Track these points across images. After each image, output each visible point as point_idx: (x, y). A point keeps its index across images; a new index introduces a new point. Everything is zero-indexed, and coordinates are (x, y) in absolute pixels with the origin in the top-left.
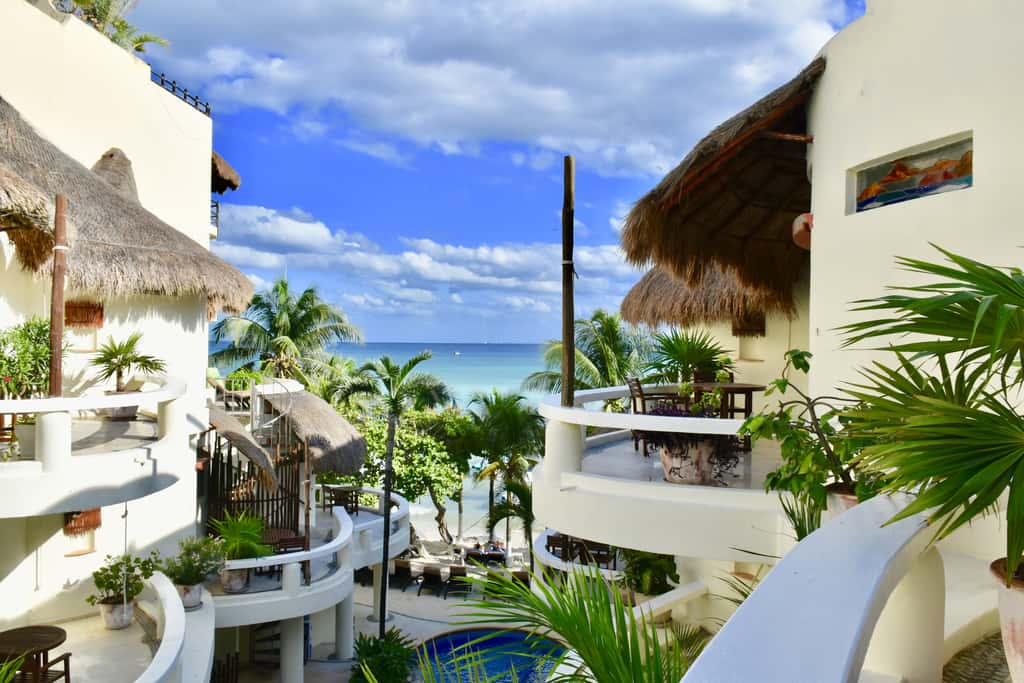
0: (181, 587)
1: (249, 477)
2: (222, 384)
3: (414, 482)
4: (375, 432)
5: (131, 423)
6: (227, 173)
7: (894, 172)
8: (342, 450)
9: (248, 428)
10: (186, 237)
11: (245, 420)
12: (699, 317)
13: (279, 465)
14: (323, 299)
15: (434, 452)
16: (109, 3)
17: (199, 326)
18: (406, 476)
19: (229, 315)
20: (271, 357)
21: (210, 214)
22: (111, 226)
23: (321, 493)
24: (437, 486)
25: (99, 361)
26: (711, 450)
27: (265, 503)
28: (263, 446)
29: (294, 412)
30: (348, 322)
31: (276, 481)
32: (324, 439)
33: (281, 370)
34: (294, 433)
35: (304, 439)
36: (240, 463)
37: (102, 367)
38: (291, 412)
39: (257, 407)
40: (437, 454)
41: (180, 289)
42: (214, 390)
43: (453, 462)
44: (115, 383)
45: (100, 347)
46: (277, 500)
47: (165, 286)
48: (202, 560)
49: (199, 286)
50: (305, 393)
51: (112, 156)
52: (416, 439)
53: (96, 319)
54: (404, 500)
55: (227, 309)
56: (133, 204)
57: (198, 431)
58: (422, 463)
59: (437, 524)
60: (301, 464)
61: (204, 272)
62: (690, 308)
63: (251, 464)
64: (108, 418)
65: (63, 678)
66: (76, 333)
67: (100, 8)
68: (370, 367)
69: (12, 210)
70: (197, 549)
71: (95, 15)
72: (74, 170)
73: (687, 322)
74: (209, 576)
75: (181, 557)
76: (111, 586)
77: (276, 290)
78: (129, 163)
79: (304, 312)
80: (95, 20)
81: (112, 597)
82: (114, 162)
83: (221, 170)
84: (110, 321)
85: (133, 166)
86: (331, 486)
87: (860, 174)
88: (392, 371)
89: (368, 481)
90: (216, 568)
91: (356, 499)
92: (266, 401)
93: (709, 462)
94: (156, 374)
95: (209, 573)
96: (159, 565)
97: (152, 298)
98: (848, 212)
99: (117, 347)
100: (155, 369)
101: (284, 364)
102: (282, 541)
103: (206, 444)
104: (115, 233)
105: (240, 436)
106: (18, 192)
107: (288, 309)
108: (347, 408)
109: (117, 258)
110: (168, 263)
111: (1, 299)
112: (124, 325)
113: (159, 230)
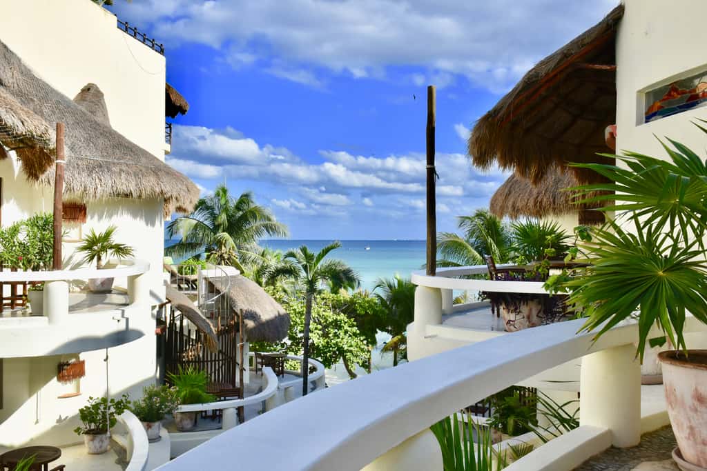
0: (146, 423)
1: (197, 342)
2: (175, 269)
3: (330, 351)
4: (297, 310)
5: (108, 295)
6: (177, 100)
7: (670, 92)
8: (270, 323)
9: (196, 303)
10: (147, 153)
11: (193, 298)
12: (548, 210)
13: (220, 333)
14: (256, 203)
15: (346, 327)
17: (157, 223)
18: (323, 346)
19: (181, 214)
20: (214, 250)
21: (164, 134)
22: (92, 145)
23: (254, 359)
24: (348, 355)
25: (85, 248)
26: (539, 307)
27: (209, 363)
28: (208, 318)
29: (232, 291)
30: (276, 221)
31: (218, 345)
32: (256, 314)
33: (221, 260)
34: (231, 308)
35: (239, 312)
36: (189, 331)
37: (86, 253)
38: (229, 291)
39: (202, 288)
40: (349, 329)
41: (143, 193)
42: (169, 275)
43: (363, 335)
44: (96, 265)
45: (84, 237)
46: (219, 361)
47: (132, 190)
48: (162, 403)
49: (158, 190)
50: (241, 277)
51: (89, 89)
52: (331, 316)
53: (81, 217)
54: (322, 366)
55: (179, 209)
56: (106, 127)
57: (158, 304)
58: (336, 335)
60: (237, 334)
61: (161, 180)
62: (541, 202)
63: (198, 332)
64: (91, 291)
68: (292, 255)
69: (26, 135)
70: (157, 394)
72: (62, 103)
73: (539, 214)
74: (166, 416)
75: (144, 401)
76: (92, 420)
77: (218, 195)
78: (102, 95)
79: (241, 213)
81: (93, 430)
82: (90, 93)
83: (173, 98)
84: (92, 218)
85: (105, 97)
86: (262, 353)
87: (648, 94)
88: (309, 258)
89: (292, 351)
90: (171, 410)
91: (283, 365)
92: (210, 283)
93: (537, 316)
94: (127, 258)
95: (166, 413)
96: (128, 405)
97: (123, 199)
98: (638, 123)
99: (98, 237)
100: (126, 254)
101: (224, 255)
102: (222, 391)
103: (163, 316)
104: (94, 150)
105: (190, 308)
106: (29, 121)
107: (226, 210)
108: (275, 291)
109: (97, 170)
110: (135, 173)
111: (12, 201)
112: (101, 221)
113: (127, 147)
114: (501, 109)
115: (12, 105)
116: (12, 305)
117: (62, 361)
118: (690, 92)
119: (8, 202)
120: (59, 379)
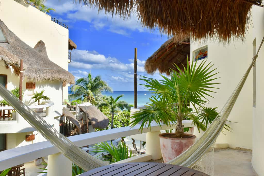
1: (75, 129)
2: (70, 104)
5: (41, 113)
6: (73, 44)
7: (200, 53)
8: (101, 122)
9: (75, 116)
10: (57, 65)
11: (74, 113)
14: (102, 80)
16: (39, 1)
17: (60, 88)
20: (86, 96)
21: (68, 56)
22: (37, 63)
25: (34, 97)
28: (78, 120)
30: (108, 86)
32: (96, 119)
33: (89, 100)
34: (87, 117)
35: (90, 119)
36: (72, 125)
37: (34, 99)
38: (87, 111)
39: (78, 110)
41: (54, 79)
42: (67, 105)
44: (38, 103)
45: (34, 94)
47: (50, 78)
49: (59, 78)
50: (92, 106)
51: (40, 43)
53: (34, 87)
57: (59, 116)
59: (133, 145)
61: (60, 74)
65: (23, 174)
66: (29, 91)
67: (37, 2)
69: (11, 63)
71: (36, 4)
77: (88, 77)
78: (45, 44)
79: (96, 83)
80: (36, 5)
83: (71, 44)
84: (37, 88)
85: (45, 45)
87: (196, 53)
88: (112, 100)
92: (80, 108)
94: (48, 101)
97: (47, 82)
99: (38, 94)
100: (48, 99)
101: (90, 98)
104: (38, 65)
105: (71, 117)
106: (12, 59)
107: (91, 82)
108: (106, 111)
109: (38, 72)
110: (51, 73)
111: (10, 83)
112: (41, 88)
113: (49, 64)
114: (153, 56)
115: (7, 54)
116: (8, 116)
117: (27, 135)
118: (204, 53)
119: (9, 82)
120: (26, 141)
